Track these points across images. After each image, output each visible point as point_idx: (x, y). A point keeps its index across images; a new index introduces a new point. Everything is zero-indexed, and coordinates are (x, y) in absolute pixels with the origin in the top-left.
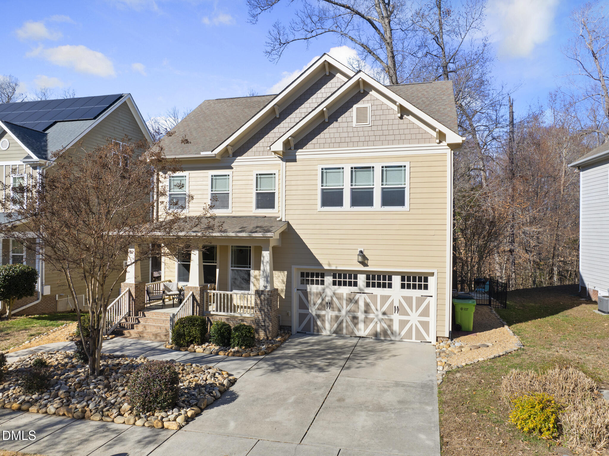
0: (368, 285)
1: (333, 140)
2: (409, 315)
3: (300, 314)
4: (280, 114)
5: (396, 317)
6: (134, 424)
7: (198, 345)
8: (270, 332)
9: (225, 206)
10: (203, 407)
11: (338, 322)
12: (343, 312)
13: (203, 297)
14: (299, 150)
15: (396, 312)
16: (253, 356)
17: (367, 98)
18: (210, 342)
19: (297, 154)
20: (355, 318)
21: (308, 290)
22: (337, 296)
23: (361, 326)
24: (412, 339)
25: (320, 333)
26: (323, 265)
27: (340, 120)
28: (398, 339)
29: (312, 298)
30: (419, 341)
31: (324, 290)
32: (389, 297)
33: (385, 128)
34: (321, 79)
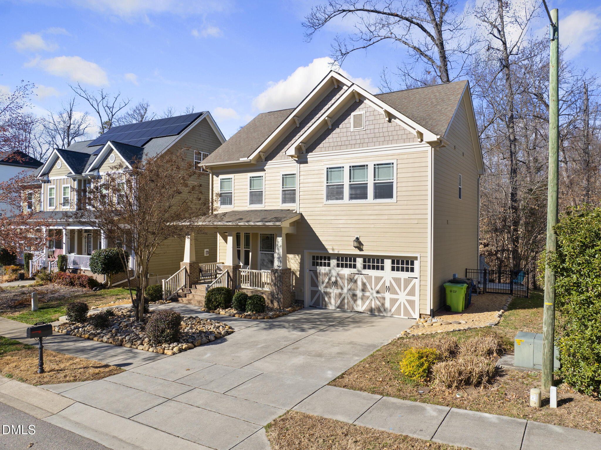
0: (365, 267)
1: (336, 144)
2: (398, 294)
3: (312, 291)
4: (300, 124)
5: (388, 296)
6: (148, 350)
7: (223, 309)
8: (281, 303)
9: (260, 201)
10: (196, 344)
11: (341, 299)
12: (345, 290)
13: (236, 274)
14: (310, 154)
15: (388, 291)
16: (260, 319)
17: (362, 106)
18: (232, 308)
19: (308, 157)
20: (354, 295)
21: (318, 271)
22: (340, 276)
23: (359, 302)
24: (400, 315)
25: (328, 308)
26: (329, 250)
27: (341, 126)
28: (389, 314)
29: (321, 278)
30: (407, 318)
31: (330, 271)
32: (382, 278)
33: (377, 131)
34: (331, 92)
